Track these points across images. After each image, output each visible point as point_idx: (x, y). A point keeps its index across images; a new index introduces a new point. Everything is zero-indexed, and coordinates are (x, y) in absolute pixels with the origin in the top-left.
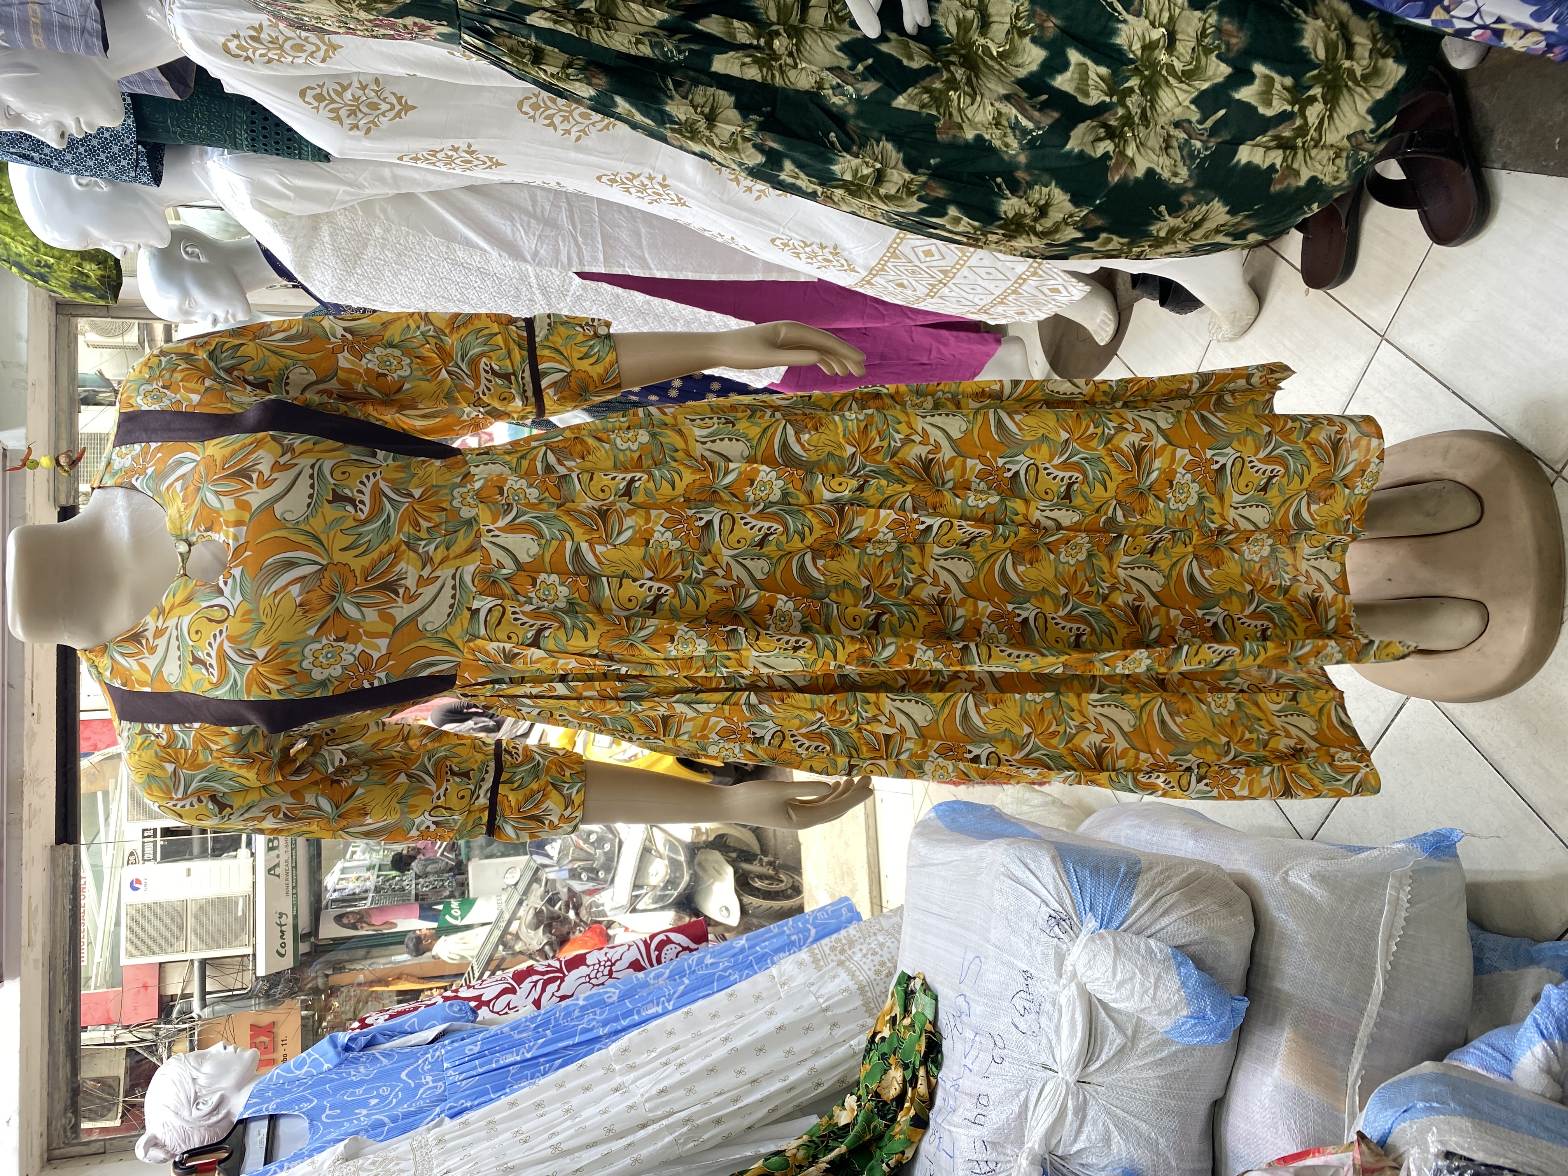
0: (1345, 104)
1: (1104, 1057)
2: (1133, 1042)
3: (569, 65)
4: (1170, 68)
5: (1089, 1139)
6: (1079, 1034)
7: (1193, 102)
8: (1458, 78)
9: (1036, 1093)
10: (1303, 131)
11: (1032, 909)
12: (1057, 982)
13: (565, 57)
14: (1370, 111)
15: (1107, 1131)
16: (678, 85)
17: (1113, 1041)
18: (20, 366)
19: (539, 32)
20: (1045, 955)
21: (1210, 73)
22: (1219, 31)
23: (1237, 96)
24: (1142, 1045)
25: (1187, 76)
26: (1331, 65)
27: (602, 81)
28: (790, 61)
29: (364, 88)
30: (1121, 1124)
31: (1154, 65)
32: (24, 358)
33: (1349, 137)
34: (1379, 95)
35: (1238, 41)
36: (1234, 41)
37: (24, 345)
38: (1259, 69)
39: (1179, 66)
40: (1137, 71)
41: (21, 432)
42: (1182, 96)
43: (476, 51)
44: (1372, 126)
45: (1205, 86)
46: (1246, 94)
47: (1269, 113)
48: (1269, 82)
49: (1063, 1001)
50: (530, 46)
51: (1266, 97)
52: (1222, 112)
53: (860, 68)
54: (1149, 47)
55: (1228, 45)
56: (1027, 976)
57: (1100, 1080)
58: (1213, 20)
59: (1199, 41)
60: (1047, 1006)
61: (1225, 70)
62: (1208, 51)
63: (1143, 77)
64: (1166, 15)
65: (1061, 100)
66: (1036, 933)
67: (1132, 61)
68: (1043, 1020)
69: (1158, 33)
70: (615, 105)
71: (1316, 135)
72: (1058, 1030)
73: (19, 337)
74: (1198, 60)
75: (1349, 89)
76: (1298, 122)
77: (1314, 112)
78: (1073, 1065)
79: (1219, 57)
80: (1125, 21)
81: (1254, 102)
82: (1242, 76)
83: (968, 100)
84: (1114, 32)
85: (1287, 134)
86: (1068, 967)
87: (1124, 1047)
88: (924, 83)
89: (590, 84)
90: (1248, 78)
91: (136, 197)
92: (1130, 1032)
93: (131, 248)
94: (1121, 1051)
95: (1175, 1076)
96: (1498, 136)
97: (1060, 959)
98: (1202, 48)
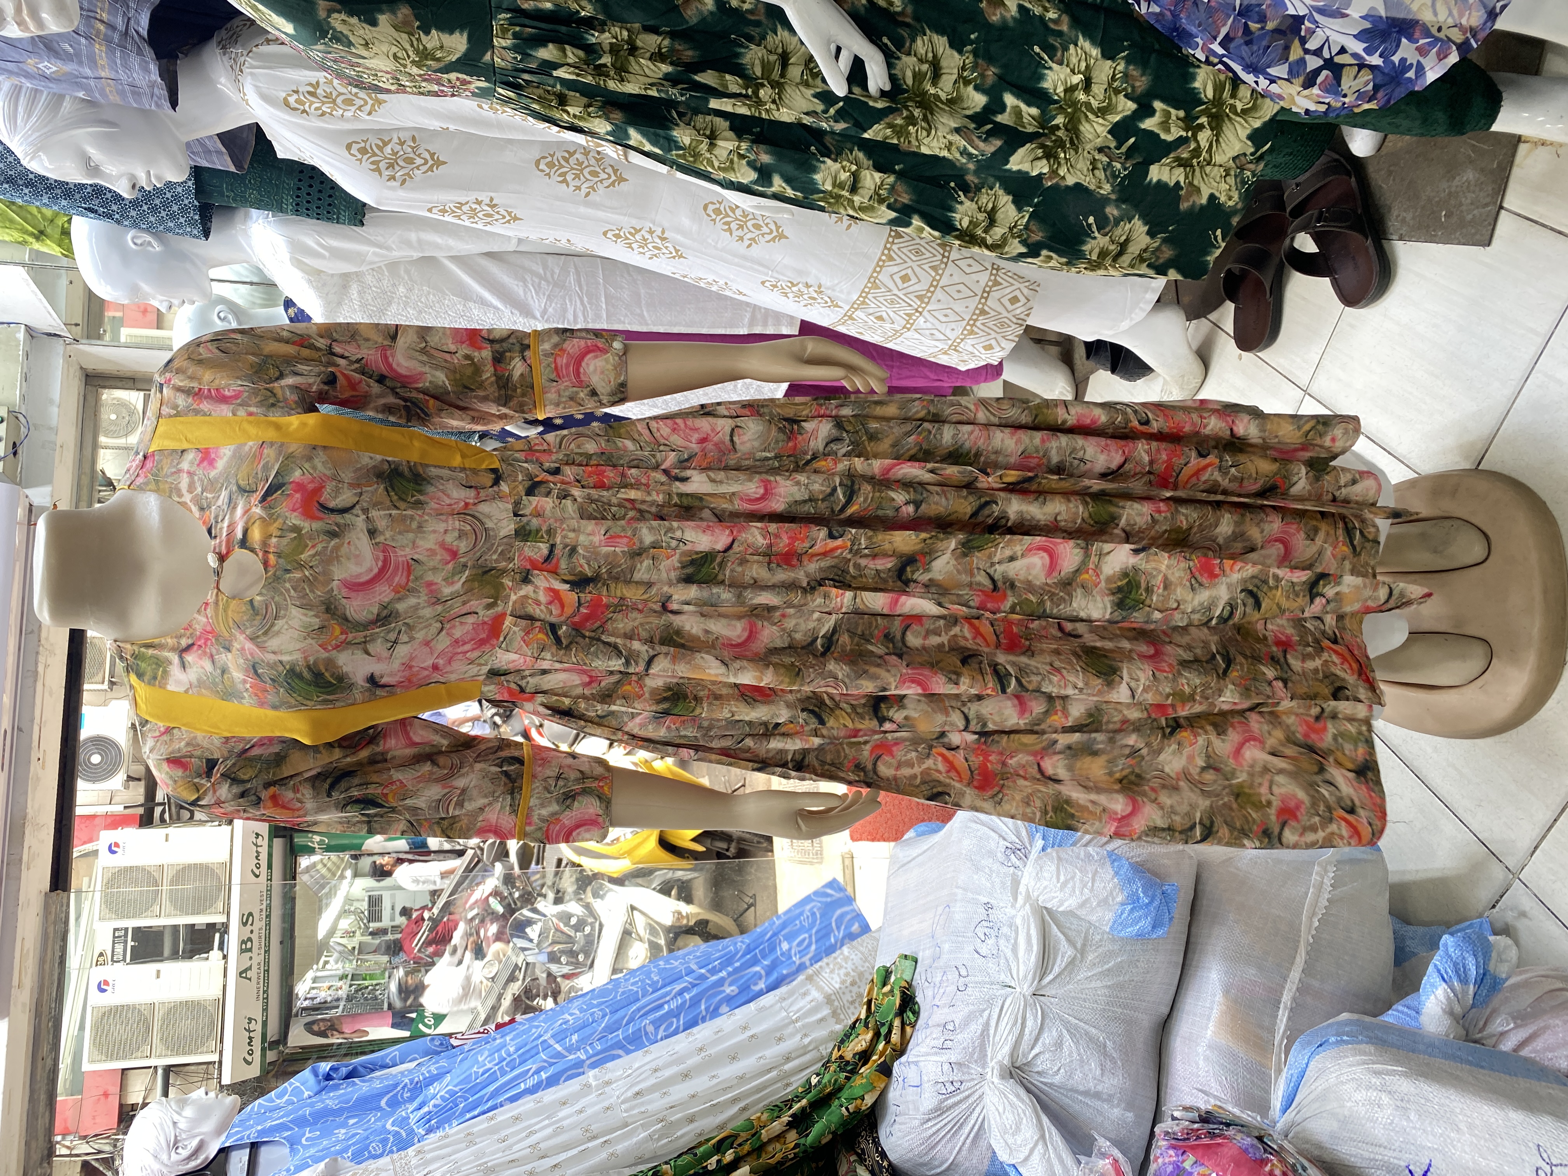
0: (1228, 130)
1: (1056, 970)
2: (1082, 954)
3: (590, 105)
4: (1088, 105)
5: (1044, 1044)
6: (1035, 948)
7: (1109, 132)
8: (1358, 164)
9: (997, 1010)
10: (1197, 153)
11: (993, 845)
12: (1013, 906)
13: (585, 100)
14: (1250, 137)
15: (1061, 1036)
16: (681, 115)
17: (1065, 952)
18: (51, 428)
19: (563, 81)
20: (1003, 883)
21: (1120, 109)
22: (1126, 75)
23: (1143, 126)
24: (1090, 957)
25: (1102, 112)
26: (1218, 101)
27: (617, 116)
28: (773, 107)
29: (402, 143)
30: (1073, 1031)
31: (1074, 104)
32: (54, 422)
33: (1234, 159)
34: (1257, 124)
35: (1142, 83)
36: (1138, 84)
37: (55, 410)
38: (1158, 105)
39: (1095, 104)
40: (1061, 110)
41: (46, 490)
42: (1099, 129)
43: (507, 101)
44: (1252, 150)
45: (1117, 118)
46: (1148, 124)
47: (1169, 138)
48: (1168, 115)
49: (1019, 921)
50: (554, 94)
51: (1165, 125)
52: (1132, 140)
53: (832, 111)
54: (1070, 90)
55: (1133, 87)
56: (988, 907)
57: (1053, 992)
58: (1121, 67)
59: (1110, 85)
60: (1005, 930)
61: (1131, 106)
62: (1117, 92)
63: (1067, 115)
64: (1083, 65)
65: (1000, 130)
66: (995, 867)
67: (1056, 102)
68: (1002, 942)
69: (1077, 79)
70: (628, 137)
71: (1207, 157)
72: (1015, 950)
73: (51, 402)
74: (1110, 99)
75: (1230, 119)
76: (1193, 146)
77: (1204, 137)
78: (1030, 977)
79: (1126, 96)
80: (1050, 68)
81: (1156, 130)
82: (1146, 111)
83: (925, 133)
84: (1041, 78)
85: (1185, 155)
86: (1022, 889)
87: (1074, 958)
88: (887, 120)
89: (608, 119)
90: (1151, 112)
91: (183, 257)
92: (1079, 945)
93: (176, 302)
94: (1072, 962)
95: (1120, 986)
96: (1395, 212)
97: (1016, 883)
98: (1112, 90)
